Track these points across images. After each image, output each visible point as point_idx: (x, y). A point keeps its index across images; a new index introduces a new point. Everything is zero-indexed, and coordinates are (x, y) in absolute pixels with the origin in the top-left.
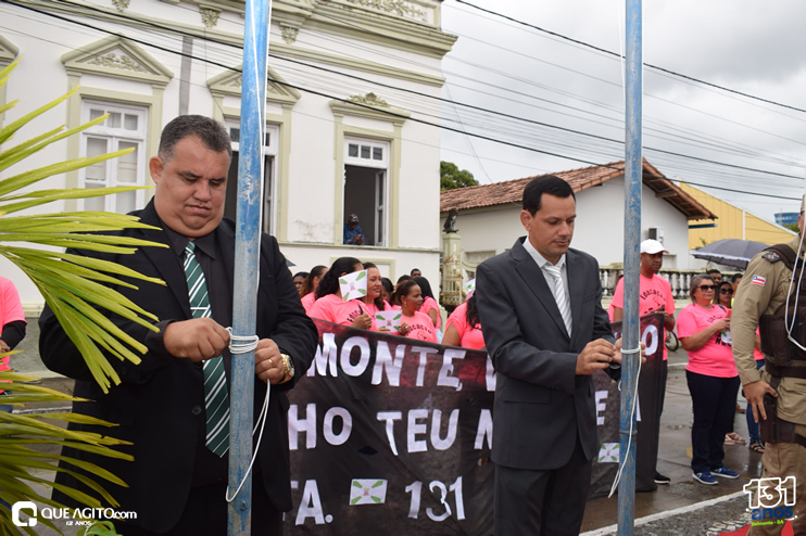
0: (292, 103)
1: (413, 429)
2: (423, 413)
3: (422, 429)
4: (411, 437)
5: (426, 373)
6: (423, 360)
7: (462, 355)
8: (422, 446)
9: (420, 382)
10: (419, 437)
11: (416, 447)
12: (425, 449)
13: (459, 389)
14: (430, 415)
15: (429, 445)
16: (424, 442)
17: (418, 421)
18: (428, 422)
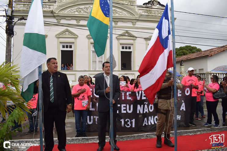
0: (135, 39)
1: (123, 108)
2: (125, 105)
3: (125, 108)
4: (122, 110)
5: (124, 97)
6: (123, 94)
7: (130, 93)
8: (125, 112)
9: (123, 99)
10: (124, 110)
11: (123, 112)
12: (126, 112)
13: (132, 100)
14: (126, 105)
15: (127, 111)
16: (126, 111)
17: (124, 107)
18: (126, 107)
